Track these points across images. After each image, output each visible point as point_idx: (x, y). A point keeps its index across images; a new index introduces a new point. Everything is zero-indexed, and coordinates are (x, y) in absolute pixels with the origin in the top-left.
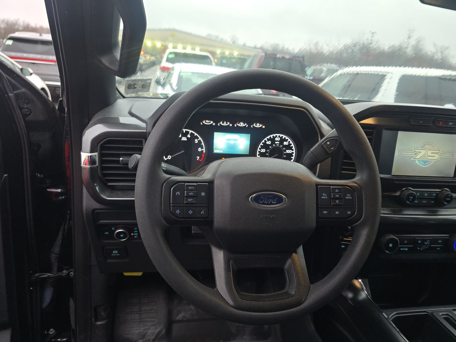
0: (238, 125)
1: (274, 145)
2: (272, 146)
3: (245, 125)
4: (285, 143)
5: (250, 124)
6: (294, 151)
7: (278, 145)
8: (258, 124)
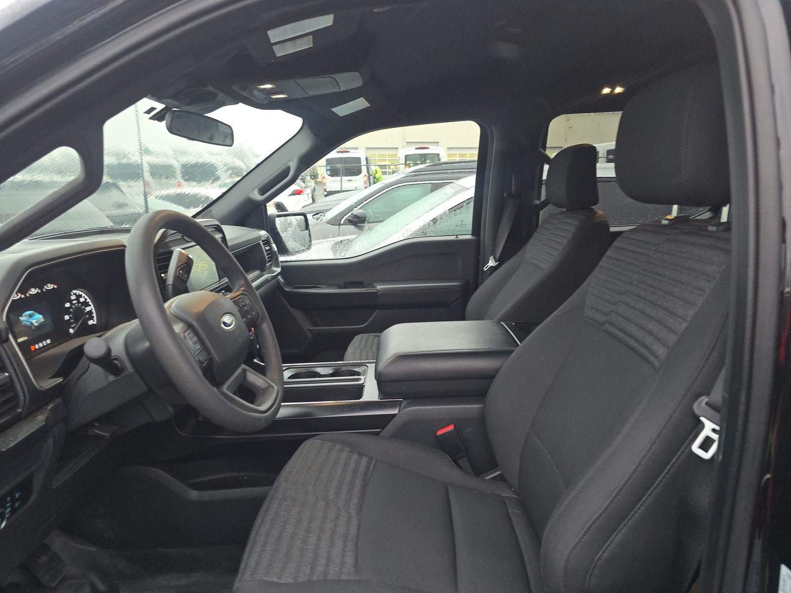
0: (30, 293)
1: (73, 306)
2: (72, 308)
3: (37, 291)
4: (82, 300)
5: (41, 288)
6: (92, 307)
7: (76, 305)
8: (49, 285)
